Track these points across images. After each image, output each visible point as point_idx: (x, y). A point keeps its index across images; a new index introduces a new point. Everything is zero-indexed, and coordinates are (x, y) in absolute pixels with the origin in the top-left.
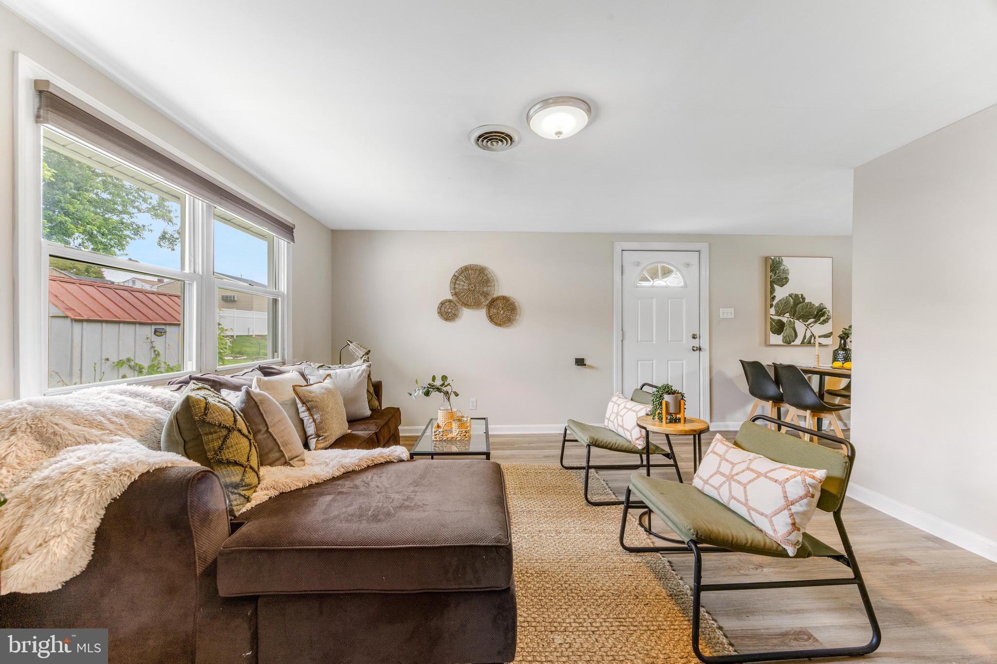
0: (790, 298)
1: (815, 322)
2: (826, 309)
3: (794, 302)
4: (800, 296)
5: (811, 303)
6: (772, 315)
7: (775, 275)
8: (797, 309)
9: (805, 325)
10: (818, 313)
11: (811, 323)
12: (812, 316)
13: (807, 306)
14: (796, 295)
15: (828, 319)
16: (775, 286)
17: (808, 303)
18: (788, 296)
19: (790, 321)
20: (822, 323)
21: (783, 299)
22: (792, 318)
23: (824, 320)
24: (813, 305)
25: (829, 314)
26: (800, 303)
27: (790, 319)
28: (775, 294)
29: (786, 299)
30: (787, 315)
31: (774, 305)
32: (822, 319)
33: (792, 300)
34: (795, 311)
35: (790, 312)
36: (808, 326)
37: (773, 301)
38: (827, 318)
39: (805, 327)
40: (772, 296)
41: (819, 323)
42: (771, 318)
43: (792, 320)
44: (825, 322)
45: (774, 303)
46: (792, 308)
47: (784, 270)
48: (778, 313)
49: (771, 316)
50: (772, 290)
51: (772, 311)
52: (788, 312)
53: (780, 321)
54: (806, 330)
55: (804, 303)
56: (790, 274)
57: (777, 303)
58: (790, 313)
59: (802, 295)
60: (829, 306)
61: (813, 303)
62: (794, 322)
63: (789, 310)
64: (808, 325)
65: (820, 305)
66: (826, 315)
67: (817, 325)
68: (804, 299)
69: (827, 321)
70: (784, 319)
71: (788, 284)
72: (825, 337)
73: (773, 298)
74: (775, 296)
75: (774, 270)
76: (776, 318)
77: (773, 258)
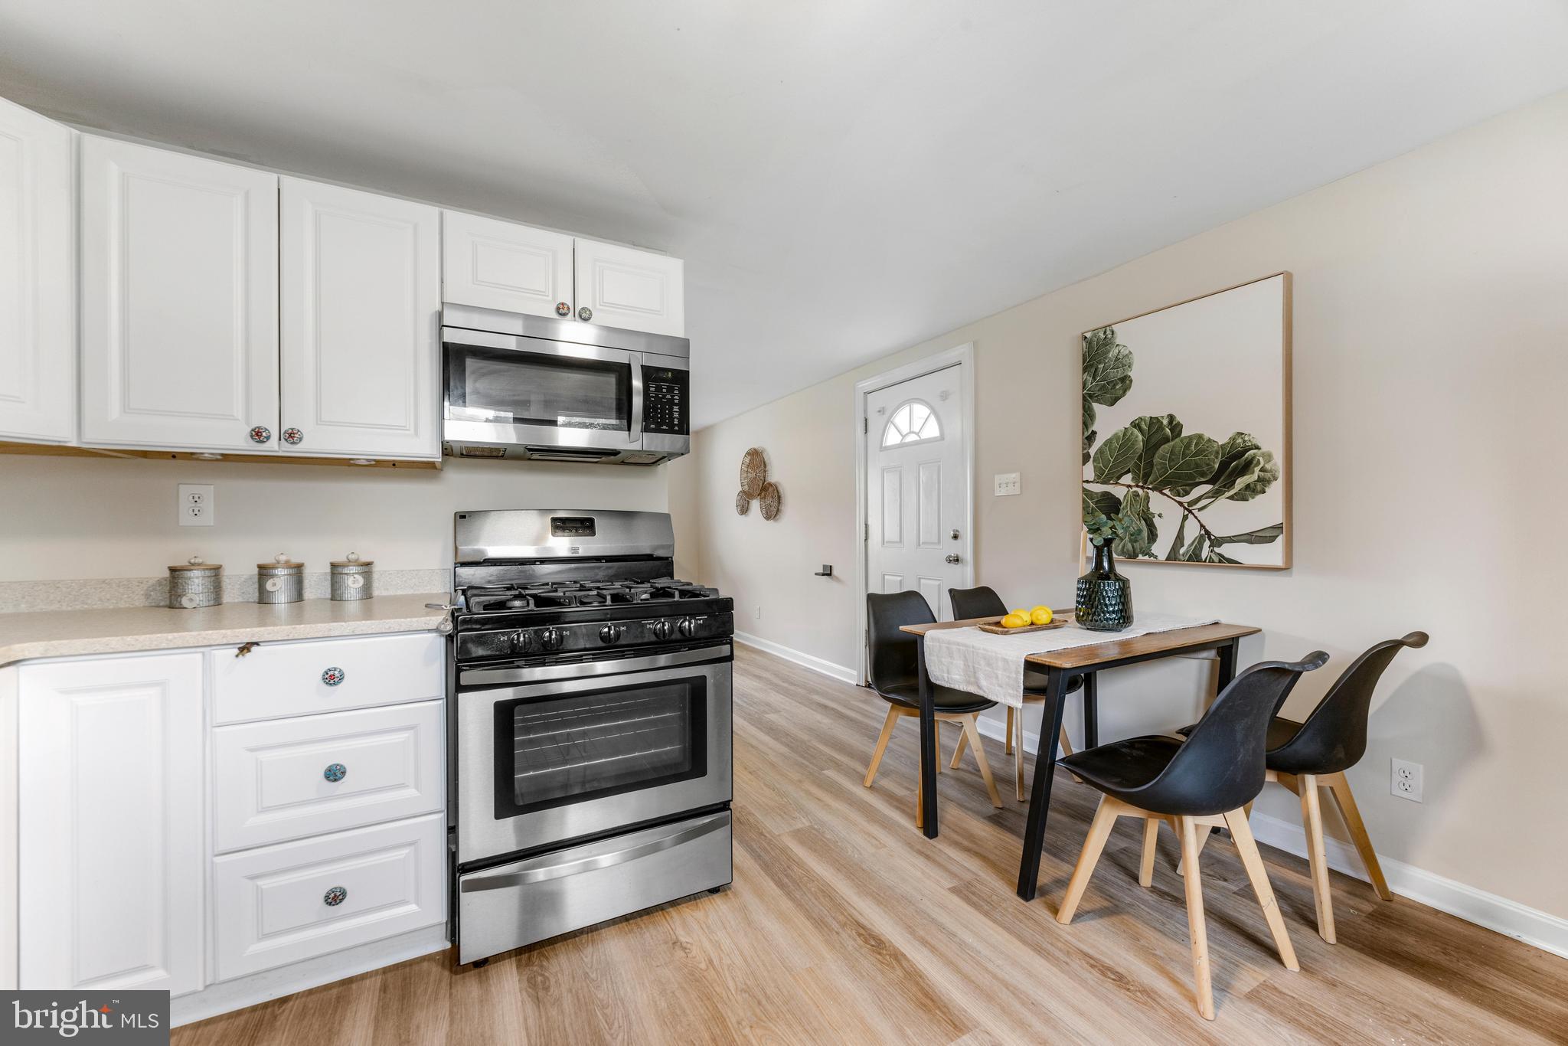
0: (1136, 431)
1: (1216, 494)
2: (1257, 448)
3: (1146, 443)
4: (1165, 422)
5: (1200, 437)
6: (1087, 482)
7: (1094, 378)
8: (1157, 460)
9: (1181, 504)
10: (1224, 465)
11: (1199, 499)
12: (1203, 474)
13: (1188, 446)
14: (1154, 422)
15: (1265, 481)
16: (1095, 406)
17: (1190, 438)
18: (1128, 425)
19: (1136, 495)
20: (1241, 497)
21: (1116, 436)
22: (1142, 487)
23: (1248, 487)
24: (1209, 440)
25: (1268, 466)
26: (1166, 440)
27: (1134, 489)
28: (1094, 428)
29: (1125, 435)
30: (1127, 479)
31: (1092, 455)
32: (1240, 483)
33: (1140, 437)
34: (1150, 465)
35: (1135, 471)
36: (1188, 509)
37: (1090, 446)
38: (1260, 480)
39: (1180, 512)
40: (1086, 434)
41: (1231, 498)
42: (1084, 490)
43: (1140, 491)
44: (1251, 491)
45: (1092, 451)
46: (1140, 458)
47: (1117, 359)
48: (1102, 477)
49: (1086, 485)
50: (1088, 417)
51: (1089, 472)
52: (1128, 472)
53: (1107, 496)
54: (1185, 518)
55: (1177, 440)
56: (1134, 367)
57: (1100, 451)
58: (1134, 473)
59: (1171, 418)
60: (1269, 441)
61: (1207, 435)
62: (1147, 498)
63: (1131, 465)
64: (1191, 504)
65: (1234, 439)
66: (1257, 469)
67: (1223, 502)
68: (1176, 427)
69: (1259, 487)
70: (1119, 492)
71: (1129, 393)
72: (1251, 543)
73: (1090, 438)
74: (1094, 433)
75: (1092, 365)
76: (1098, 488)
77: (1088, 335)
